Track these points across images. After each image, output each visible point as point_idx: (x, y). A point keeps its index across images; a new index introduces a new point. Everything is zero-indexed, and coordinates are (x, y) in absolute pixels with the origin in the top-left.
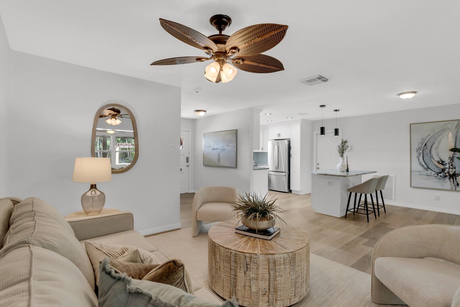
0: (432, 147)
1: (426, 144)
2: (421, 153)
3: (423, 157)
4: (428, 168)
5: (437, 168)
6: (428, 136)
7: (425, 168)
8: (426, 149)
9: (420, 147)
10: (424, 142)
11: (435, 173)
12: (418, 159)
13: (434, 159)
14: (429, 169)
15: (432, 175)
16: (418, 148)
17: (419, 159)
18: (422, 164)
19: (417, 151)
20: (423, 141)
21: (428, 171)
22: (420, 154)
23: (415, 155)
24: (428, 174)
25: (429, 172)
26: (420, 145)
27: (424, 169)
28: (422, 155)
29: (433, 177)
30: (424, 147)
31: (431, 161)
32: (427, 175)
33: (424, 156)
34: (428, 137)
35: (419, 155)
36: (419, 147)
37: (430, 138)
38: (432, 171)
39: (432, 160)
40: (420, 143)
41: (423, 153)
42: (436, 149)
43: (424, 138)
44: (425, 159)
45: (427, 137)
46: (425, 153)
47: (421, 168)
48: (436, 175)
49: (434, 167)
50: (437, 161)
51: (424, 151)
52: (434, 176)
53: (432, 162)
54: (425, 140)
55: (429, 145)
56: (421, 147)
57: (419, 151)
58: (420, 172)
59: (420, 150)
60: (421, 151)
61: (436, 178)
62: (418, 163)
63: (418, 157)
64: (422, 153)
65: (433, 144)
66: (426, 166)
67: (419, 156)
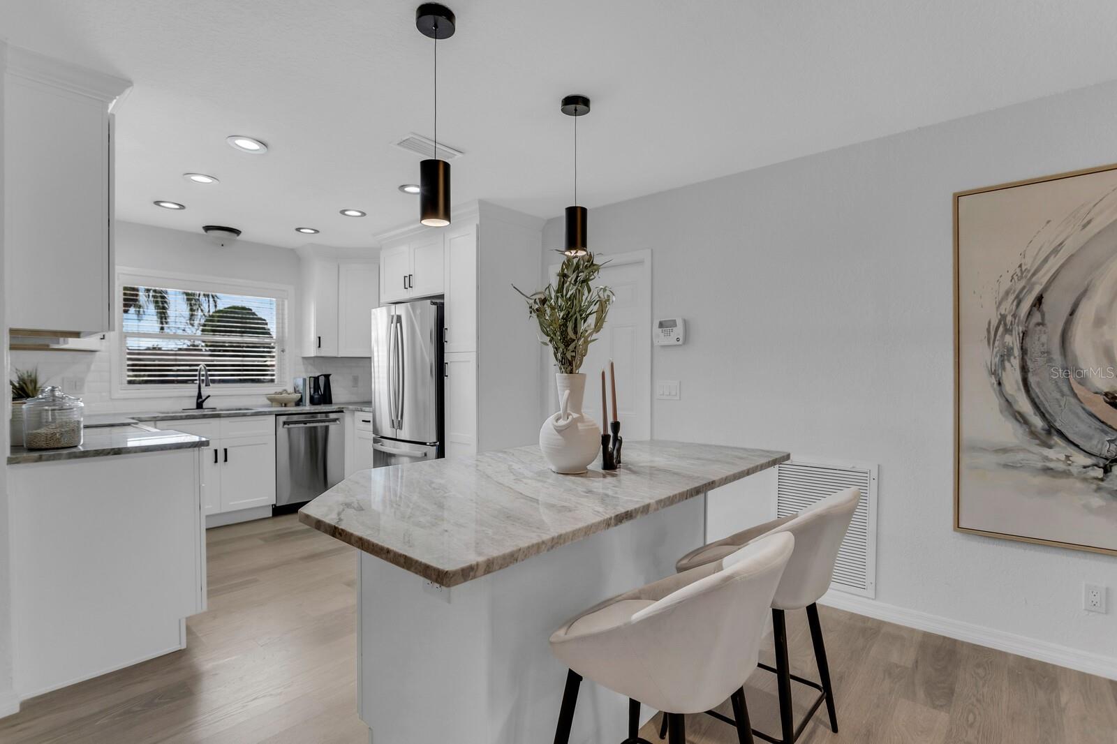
0: (1072, 313)
1: (1039, 300)
2: (1010, 351)
3: (1024, 369)
4: (1052, 430)
5: (1106, 433)
6: (1055, 251)
7: (1033, 434)
8: (1042, 324)
9: (1009, 318)
10: (1029, 286)
11: (1089, 461)
12: (993, 380)
13: (1083, 382)
14: (1056, 439)
15: (1074, 470)
16: (994, 323)
17: (999, 384)
18: (1017, 407)
19: (991, 341)
20: (1023, 283)
21: (1050, 447)
22: (1006, 355)
23: (979, 355)
24: (1051, 465)
25: (1057, 453)
26: (1008, 306)
27: (1028, 438)
28: (1016, 362)
29: (1079, 485)
30: (1030, 314)
31: (1065, 389)
32: (1047, 470)
33: (1030, 365)
34: (1051, 261)
35: (1002, 361)
36: (1003, 317)
37: (1062, 266)
38: (1071, 450)
39: (1072, 389)
40: (1007, 293)
41: (1024, 351)
42: (1099, 322)
43: (1029, 264)
44: (1032, 379)
45: (1046, 260)
46: (1034, 347)
47: (1008, 432)
48: (1099, 473)
49: (1083, 428)
50: (1106, 394)
51: (1028, 339)
52: (1085, 480)
53: (1073, 400)
54: (1034, 274)
55: (1057, 306)
56: (1014, 316)
57: (1003, 336)
58: (1005, 450)
59: (1008, 331)
60: (1012, 340)
61: (1099, 489)
62: (995, 402)
63: (994, 373)
64: (1017, 352)
65: (1084, 293)
66: (1038, 422)
67: (1004, 368)
